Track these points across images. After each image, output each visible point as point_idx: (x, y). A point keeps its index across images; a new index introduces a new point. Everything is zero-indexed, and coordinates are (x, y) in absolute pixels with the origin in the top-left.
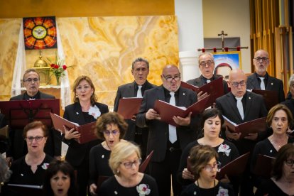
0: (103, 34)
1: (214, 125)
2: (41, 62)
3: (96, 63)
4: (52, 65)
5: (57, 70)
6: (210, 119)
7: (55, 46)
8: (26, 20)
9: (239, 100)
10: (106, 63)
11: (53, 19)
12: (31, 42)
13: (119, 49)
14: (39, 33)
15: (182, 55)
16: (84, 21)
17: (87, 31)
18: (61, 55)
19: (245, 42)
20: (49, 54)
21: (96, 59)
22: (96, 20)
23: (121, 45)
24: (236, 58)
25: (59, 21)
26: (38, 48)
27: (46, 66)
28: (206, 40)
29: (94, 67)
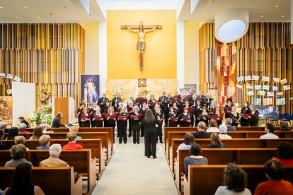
0: (158, 84)
5: (146, 92)
7: (146, 86)
8: (139, 79)
11: (145, 79)
12: (140, 85)
14: (142, 83)
16: (153, 80)
17: (154, 82)
18: (147, 89)
20: (144, 88)
21: (156, 90)
22: (156, 80)
25: (147, 80)
27: (143, 91)
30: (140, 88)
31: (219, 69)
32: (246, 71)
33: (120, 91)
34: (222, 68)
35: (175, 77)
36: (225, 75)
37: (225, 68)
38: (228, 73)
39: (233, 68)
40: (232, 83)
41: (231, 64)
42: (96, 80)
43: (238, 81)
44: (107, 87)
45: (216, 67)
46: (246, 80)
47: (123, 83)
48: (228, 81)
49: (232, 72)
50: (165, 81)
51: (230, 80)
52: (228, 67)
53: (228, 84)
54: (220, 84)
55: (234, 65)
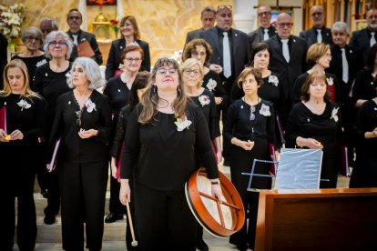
1: (263, 58)
2: (101, 17)
3: (154, 21)
4: (112, 21)
6: (260, 52)
10: (163, 22)
13: (177, 9)
18: (121, 11)
20: (109, 11)
21: (153, 18)
23: (178, 5)
26: (98, 4)
27: (106, 21)
29: (152, 25)
30: (95, 9)
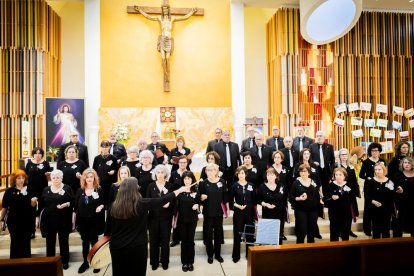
0: (198, 116)
2: (168, 128)
4: (173, 130)
5: (175, 132)
7: (175, 121)
8: (161, 108)
9: (260, 148)
11: (174, 108)
12: (163, 119)
14: (168, 114)
15: (235, 126)
16: (189, 109)
17: (190, 113)
18: (177, 126)
19: (265, 121)
20: (172, 125)
21: (194, 128)
22: (195, 109)
24: (261, 128)
25: (177, 109)
26: (167, 122)
27: (171, 130)
28: (247, 119)
30: (165, 124)
31: (304, 90)
32: (350, 94)
33: (125, 130)
34: (310, 89)
35: (229, 105)
36: (316, 101)
37: (316, 90)
38: (321, 97)
39: (329, 90)
40: (326, 116)
41: (325, 82)
42: (78, 110)
43: (338, 111)
44: (100, 123)
45: (299, 87)
46: (350, 110)
47: (132, 115)
48: (320, 112)
49: (327, 96)
50: (210, 111)
51: (324, 111)
52: (321, 87)
53: (320, 118)
54: (307, 117)
55: (330, 84)
